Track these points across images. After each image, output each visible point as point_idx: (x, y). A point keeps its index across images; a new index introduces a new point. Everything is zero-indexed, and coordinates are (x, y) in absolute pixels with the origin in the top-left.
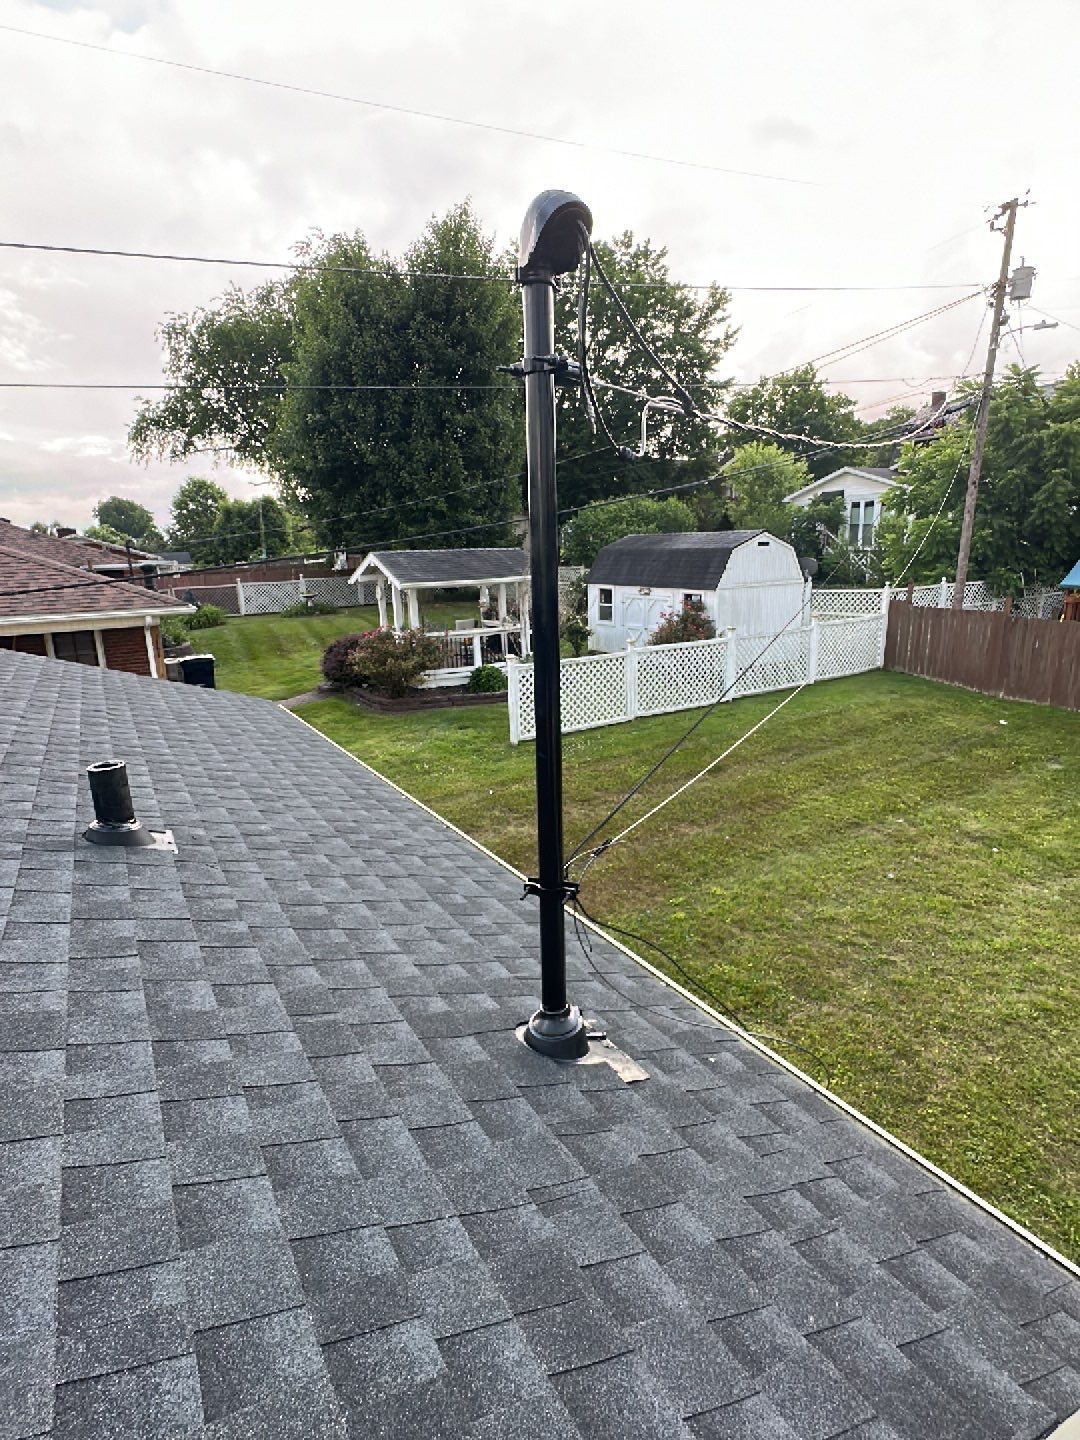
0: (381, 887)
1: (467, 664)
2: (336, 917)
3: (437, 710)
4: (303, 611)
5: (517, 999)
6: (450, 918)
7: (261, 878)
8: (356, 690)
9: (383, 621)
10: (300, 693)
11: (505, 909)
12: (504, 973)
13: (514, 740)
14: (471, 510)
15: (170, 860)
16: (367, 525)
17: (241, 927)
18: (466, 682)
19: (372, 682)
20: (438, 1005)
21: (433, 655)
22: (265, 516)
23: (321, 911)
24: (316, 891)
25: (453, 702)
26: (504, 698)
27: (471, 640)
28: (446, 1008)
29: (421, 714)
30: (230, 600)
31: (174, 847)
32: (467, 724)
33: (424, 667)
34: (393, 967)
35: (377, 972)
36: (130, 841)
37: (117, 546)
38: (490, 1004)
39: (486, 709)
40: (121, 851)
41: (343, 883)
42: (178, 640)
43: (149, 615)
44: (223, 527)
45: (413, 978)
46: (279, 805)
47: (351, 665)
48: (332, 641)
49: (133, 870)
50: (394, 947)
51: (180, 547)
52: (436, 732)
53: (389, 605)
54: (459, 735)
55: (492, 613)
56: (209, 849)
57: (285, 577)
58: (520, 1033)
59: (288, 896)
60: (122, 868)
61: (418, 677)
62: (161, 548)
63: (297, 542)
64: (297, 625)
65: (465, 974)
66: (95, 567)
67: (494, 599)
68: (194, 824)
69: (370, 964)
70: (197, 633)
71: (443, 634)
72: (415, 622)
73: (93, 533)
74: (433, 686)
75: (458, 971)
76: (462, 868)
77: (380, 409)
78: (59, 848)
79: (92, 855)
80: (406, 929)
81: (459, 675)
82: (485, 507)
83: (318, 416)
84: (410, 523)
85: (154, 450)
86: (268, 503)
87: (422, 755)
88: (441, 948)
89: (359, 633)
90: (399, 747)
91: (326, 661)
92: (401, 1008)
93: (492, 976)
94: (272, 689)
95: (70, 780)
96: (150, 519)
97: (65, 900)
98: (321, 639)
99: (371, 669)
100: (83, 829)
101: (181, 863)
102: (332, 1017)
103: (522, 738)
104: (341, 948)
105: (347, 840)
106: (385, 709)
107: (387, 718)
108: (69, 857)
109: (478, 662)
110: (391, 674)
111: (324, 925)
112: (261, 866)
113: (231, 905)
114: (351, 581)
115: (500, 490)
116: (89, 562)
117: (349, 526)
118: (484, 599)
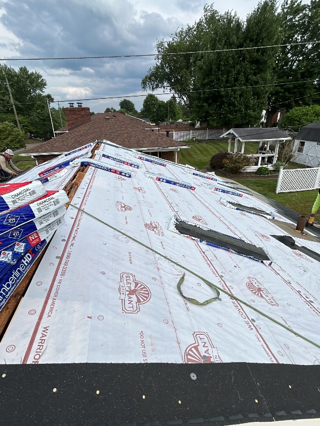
1: (256, 165)
3: (247, 179)
4: (192, 142)
9: (229, 150)
13: (277, 192)
18: (255, 171)
22: (170, 106)
26: (269, 177)
27: (259, 158)
29: (242, 180)
33: (245, 165)
43: (178, 148)
57: (186, 130)
72: (243, 152)
74: (246, 171)
81: (254, 168)
86: (171, 102)
91: (211, 161)
96: (133, 106)
103: (281, 192)
109: (260, 165)
118: (261, 144)
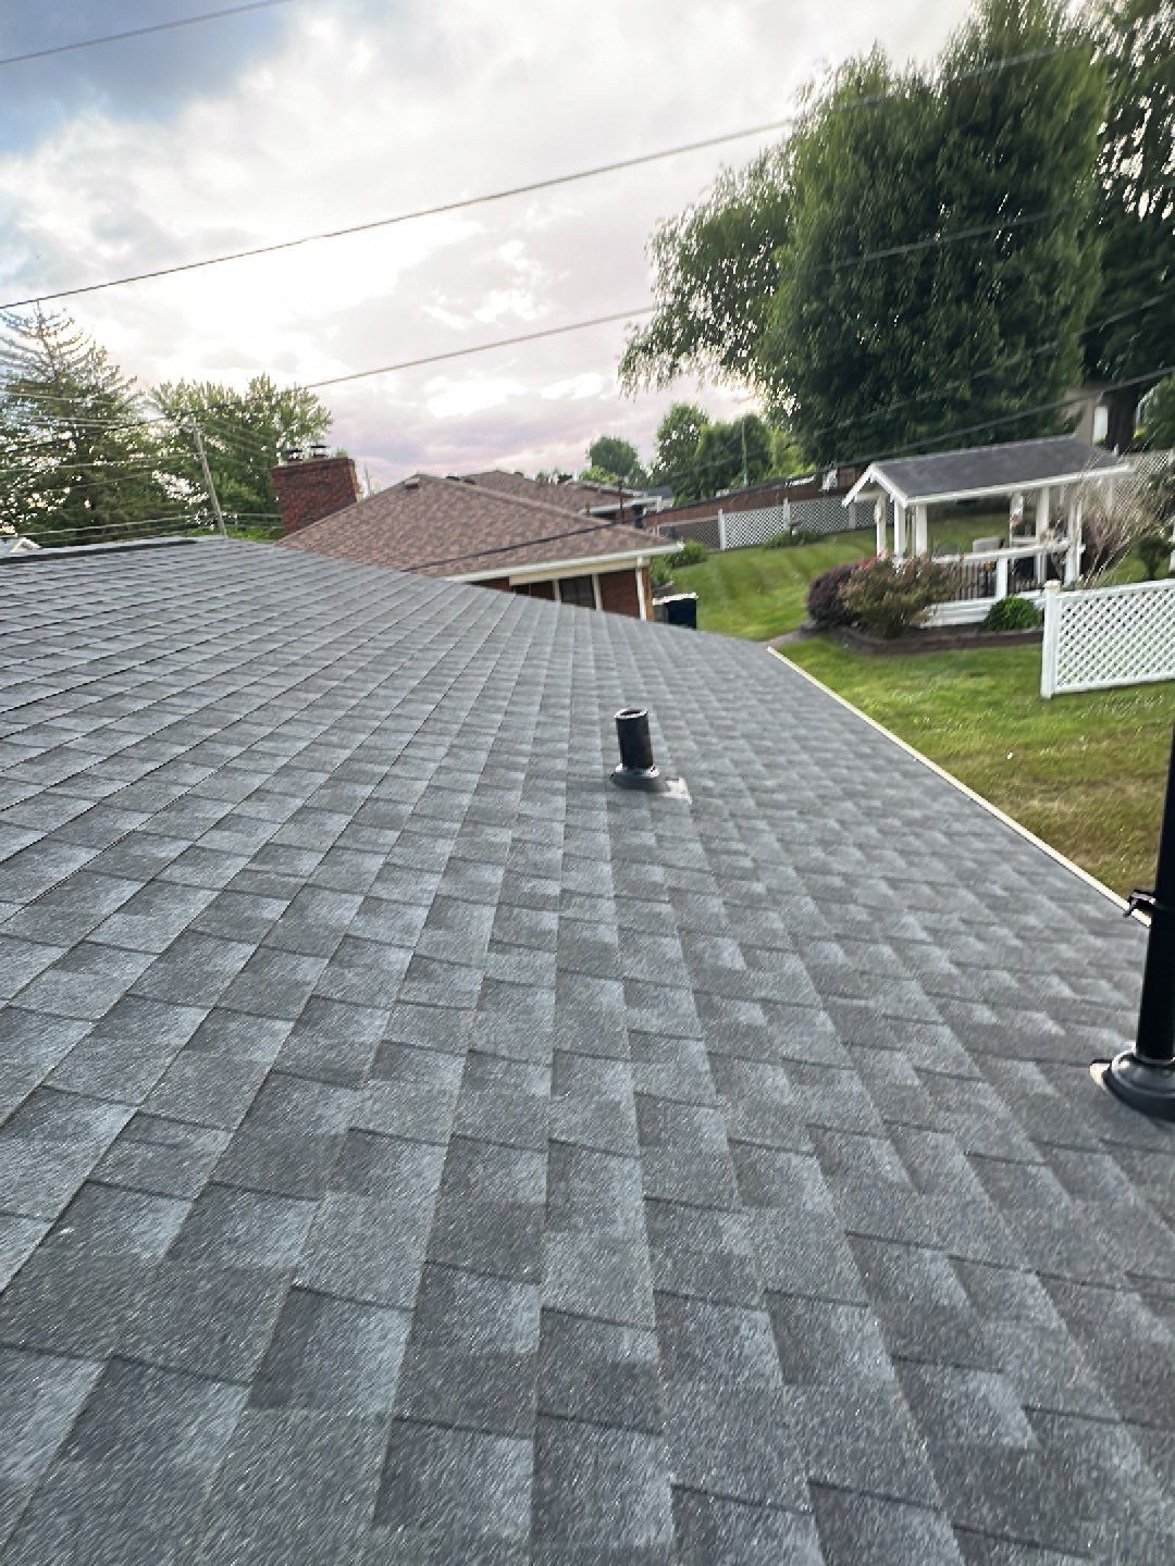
0: (901, 863)
1: (985, 595)
2: (857, 891)
3: (943, 653)
4: (788, 541)
5: (1087, 1029)
6: (987, 911)
7: (773, 838)
8: (844, 629)
9: (881, 548)
10: (784, 632)
11: (1060, 912)
12: (1067, 992)
13: (1046, 691)
14: (1004, 394)
15: (686, 810)
16: (866, 432)
17: (759, 888)
18: (982, 618)
19: (864, 619)
20: (984, 1015)
21: (942, 586)
22: (747, 436)
23: (837, 882)
24: (831, 859)
25: (964, 644)
26: (1038, 637)
27: (994, 566)
28: (994, 1020)
29: (924, 657)
30: (711, 535)
31: (687, 797)
32: (982, 670)
33: (928, 601)
34: (925, 959)
35: (908, 961)
36: (650, 787)
37: (607, 487)
38: (1052, 1027)
39: (1009, 653)
40: (643, 796)
41: (858, 855)
42: (663, 580)
43: (638, 556)
44: (704, 453)
45: (950, 976)
46: (782, 759)
47: (841, 601)
48: (817, 574)
49: (656, 815)
50: (923, 935)
51: (661, 482)
52: (939, 680)
53: (890, 526)
54: (971, 684)
55: (1027, 528)
56: (720, 802)
57: (769, 504)
58: (1097, 1071)
59: (802, 861)
60: (645, 813)
61: (921, 613)
62: (645, 485)
63: (780, 461)
64: (779, 557)
65: (1014, 984)
66: (593, 510)
67: (1030, 509)
68: (701, 774)
69: (897, 950)
70: (681, 571)
71: (957, 558)
72: (921, 545)
73: (587, 477)
74: (939, 623)
75: (1005, 977)
76: (999, 853)
77: (892, 279)
78: (594, 788)
79: (619, 797)
80: (935, 916)
81: (973, 609)
82: (1025, 385)
83: (815, 305)
84: (920, 421)
85: (642, 380)
86: (751, 421)
87: (922, 707)
88: (980, 946)
89: (851, 564)
90: (894, 696)
91: (811, 598)
92: (942, 1009)
93: (1051, 992)
94: (752, 629)
95: (592, 723)
96: (635, 456)
97: (604, 839)
98: (805, 571)
99: (866, 605)
100: (610, 772)
101: (696, 813)
102: (862, 1003)
103: (1058, 689)
104: (864, 927)
105: (858, 805)
106: (878, 651)
107: (879, 662)
108: (602, 799)
109: (1001, 592)
110: (887, 611)
111: (844, 898)
112: (771, 824)
113: (747, 863)
114: (846, 502)
115: (1050, 358)
116: (588, 506)
117: (844, 434)
118: (1017, 511)
